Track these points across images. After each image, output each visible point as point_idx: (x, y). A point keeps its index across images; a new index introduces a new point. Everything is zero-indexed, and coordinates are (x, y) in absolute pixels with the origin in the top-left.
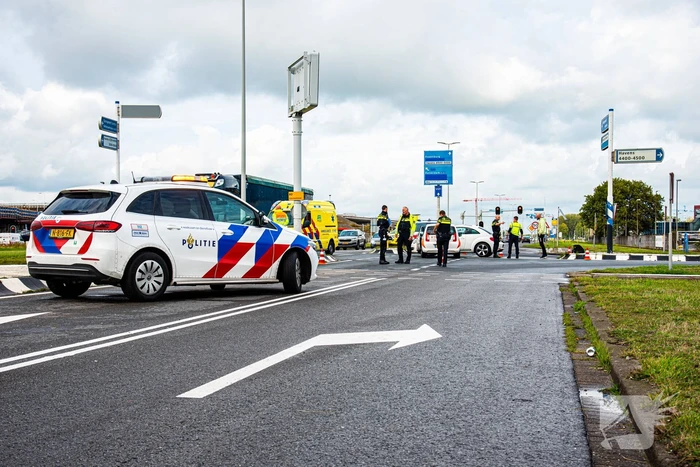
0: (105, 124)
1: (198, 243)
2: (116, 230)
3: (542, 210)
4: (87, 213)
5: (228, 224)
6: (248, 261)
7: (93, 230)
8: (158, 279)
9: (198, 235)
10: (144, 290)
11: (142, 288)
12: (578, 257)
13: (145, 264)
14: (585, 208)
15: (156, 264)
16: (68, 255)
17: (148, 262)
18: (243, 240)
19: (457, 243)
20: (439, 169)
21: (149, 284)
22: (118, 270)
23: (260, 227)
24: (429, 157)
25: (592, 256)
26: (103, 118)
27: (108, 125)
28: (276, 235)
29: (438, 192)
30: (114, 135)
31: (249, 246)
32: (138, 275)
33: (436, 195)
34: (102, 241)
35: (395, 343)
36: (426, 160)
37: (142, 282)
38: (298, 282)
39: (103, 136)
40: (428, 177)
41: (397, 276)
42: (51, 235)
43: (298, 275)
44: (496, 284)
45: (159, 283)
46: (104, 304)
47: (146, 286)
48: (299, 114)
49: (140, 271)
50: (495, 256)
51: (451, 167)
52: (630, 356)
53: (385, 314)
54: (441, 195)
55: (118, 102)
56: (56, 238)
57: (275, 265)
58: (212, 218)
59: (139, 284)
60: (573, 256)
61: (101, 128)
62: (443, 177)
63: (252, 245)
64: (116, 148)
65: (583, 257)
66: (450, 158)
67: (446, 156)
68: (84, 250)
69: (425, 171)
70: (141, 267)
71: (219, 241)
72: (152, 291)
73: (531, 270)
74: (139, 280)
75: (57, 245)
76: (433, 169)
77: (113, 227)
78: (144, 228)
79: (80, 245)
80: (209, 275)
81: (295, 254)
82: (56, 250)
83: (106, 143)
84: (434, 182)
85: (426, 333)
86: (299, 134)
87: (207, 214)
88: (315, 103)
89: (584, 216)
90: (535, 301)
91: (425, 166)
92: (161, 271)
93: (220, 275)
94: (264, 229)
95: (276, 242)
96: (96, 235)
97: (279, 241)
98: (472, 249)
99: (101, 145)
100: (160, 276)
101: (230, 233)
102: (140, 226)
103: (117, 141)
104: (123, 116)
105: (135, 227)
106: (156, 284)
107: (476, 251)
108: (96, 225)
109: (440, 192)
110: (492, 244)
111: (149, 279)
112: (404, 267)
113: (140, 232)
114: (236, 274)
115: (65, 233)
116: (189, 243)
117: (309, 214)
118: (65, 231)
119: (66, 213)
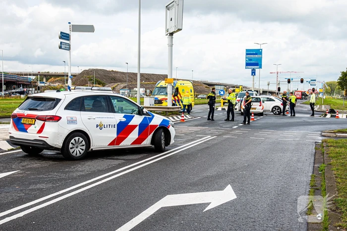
0: (63, 36)
1: (106, 126)
2: (58, 120)
3: (315, 80)
4: (42, 110)
5: (123, 115)
6: (134, 135)
7: (45, 120)
8: (82, 147)
9: (105, 122)
10: (74, 154)
11: (73, 153)
12: (332, 116)
13: (75, 140)
14: (341, 79)
15: (81, 139)
16: (31, 134)
17: (77, 138)
18: (131, 123)
19: (261, 107)
20: (254, 60)
21: (77, 150)
22: (59, 143)
23: (141, 115)
24: (249, 52)
25: (340, 116)
26: (61, 33)
27: (64, 36)
28: (151, 119)
29: (253, 73)
30: (68, 42)
31: (135, 127)
32: (71, 146)
33: (252, 75)
34: (50, 127)
35: (208, 204)
36: (247, 54)
37: (73, 150)
38: (163, 146)
39: (61, 43)
40: (247, 64)
41: (224, 134)
42: (22, 122)
43: (163, 142)
44: (279, 143)
45: (83, 150)
46: (51, 163)
47: (75, 152)
48: (171, 34)
49: (72, 143)
50: (284, 115)
51: (261, 59)
52: (339, 226)
53: (209, 174)
54: (255, 75)
55: (70, 23)
56: (25, 124)
57: (150, 137)
58: (113, 111)
59: (71, 151)
60: (329, 116)
61: (60, 38)
62: (256, 64)
63: (137, 126)
64: (69, 49)
65: (335, 116)
66: (261, 53)
67: (259, 52)
68: (40, 131)
69: (246, 60)
70: (73, 141)
71: (117, 125)
72: (78, 154)
73: (302, 127)
74: (71, 148)
75: (26, 128)
76: (250, 60)
77: (56, 119)
78: (74, 119)
79: (38, 128)
80: (112, 144)
81: (162, 130)
82: (25, 130)
83: (63, 46)
84: (251, 67)
85: (228, 194)
86: (171, 46)
87: (111, 109)
88: (180, 28)
89: (340, 83)
90: (298, 161)
91: (246, 58)
92: (84, 143)
93: (118, 144)
94: (144, 116)
95: (151, 124)
96: (46, 123)
97: (152, 123)
98: (271, 110)
99: (60, 48)
100: (83, 145)
101: (124, 120)
102: (72, 118)
103: (69, 45)
104: (72, 31)
105: (69, 119)
106: (81, 150)
107: (272, 111)
108: (47, 118)
109: (255, 73)
110: (282, 107)
111: (77, 147)
112: (229, 124)
113: (72, 121)
114: (127, 143)
115: (30, 121)
116: (100, 126)
117: (177, 89)
118: (30, 120)
119: (30, 109)
